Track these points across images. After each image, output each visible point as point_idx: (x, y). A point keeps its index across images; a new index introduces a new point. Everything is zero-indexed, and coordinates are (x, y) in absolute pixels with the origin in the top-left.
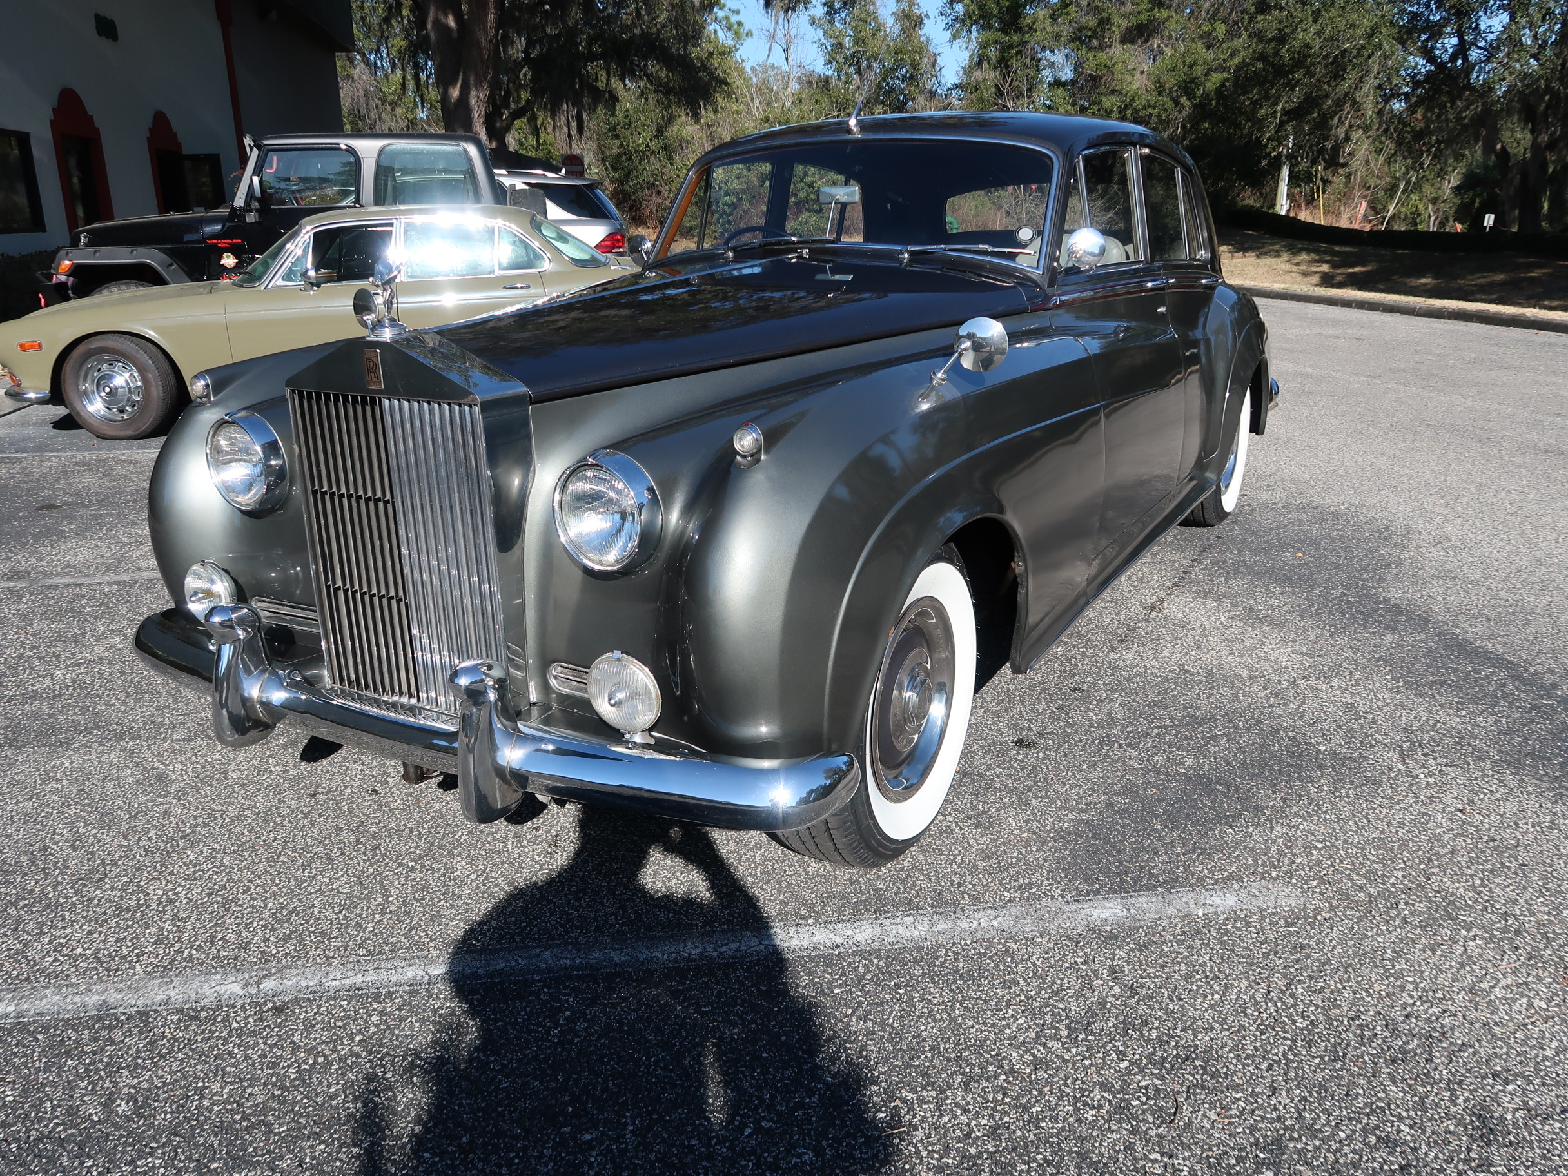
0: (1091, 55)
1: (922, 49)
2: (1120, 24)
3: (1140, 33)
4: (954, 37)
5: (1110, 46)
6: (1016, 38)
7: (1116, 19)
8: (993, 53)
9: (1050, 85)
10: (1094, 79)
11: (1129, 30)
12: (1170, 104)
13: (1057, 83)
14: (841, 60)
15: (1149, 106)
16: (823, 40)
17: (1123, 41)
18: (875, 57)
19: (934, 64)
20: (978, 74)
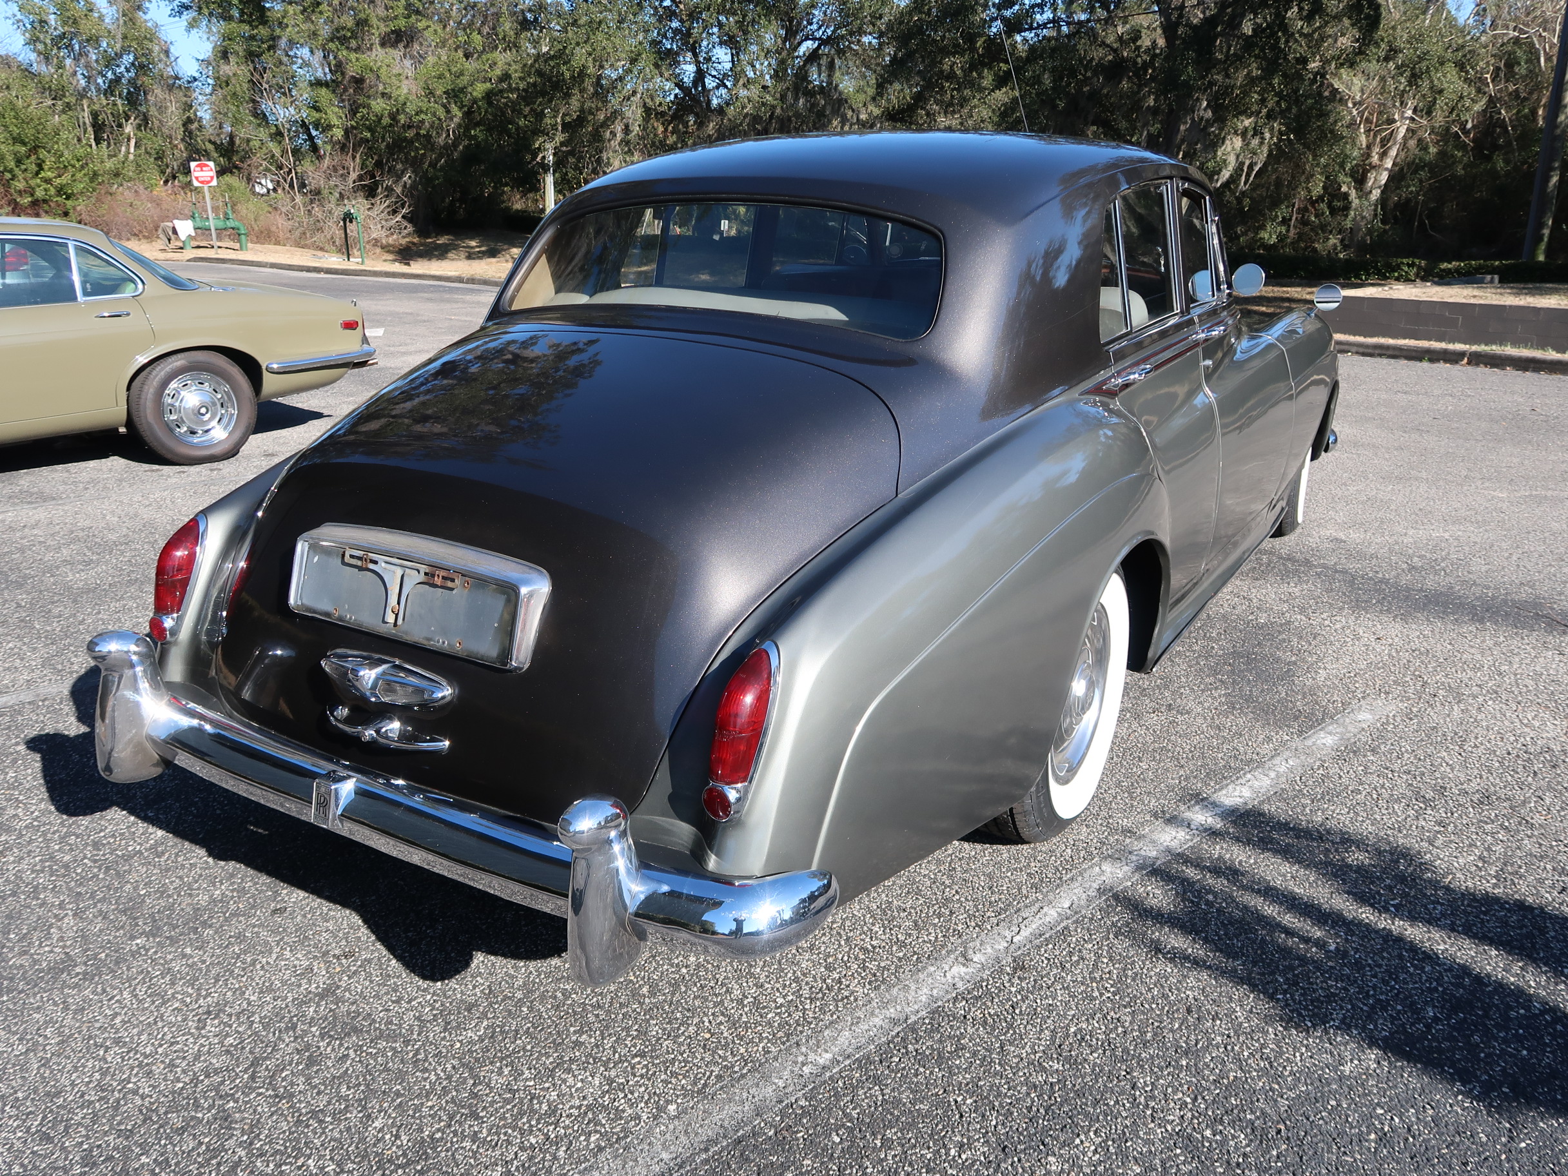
0: (353, 56)
1: (151, 36)
2: (379, 29)
3: (397, 38)
4: (192, 25)
5: (370, 49)
6: (263, 31)
7: (374, 21)
8: (240, 49)
9: (311, 84)
10: (358, 81)
11: (387, 34)
12: (441, 113)
13: (318, 83)
14: (48, 41)
15: (422, 111)
16: (19, 16)
17: (383, 44)
18: (94, 40)
19: (167, 53)
20: (227, 69)
